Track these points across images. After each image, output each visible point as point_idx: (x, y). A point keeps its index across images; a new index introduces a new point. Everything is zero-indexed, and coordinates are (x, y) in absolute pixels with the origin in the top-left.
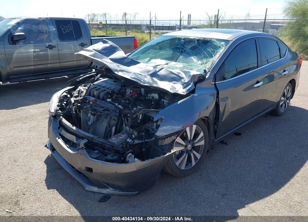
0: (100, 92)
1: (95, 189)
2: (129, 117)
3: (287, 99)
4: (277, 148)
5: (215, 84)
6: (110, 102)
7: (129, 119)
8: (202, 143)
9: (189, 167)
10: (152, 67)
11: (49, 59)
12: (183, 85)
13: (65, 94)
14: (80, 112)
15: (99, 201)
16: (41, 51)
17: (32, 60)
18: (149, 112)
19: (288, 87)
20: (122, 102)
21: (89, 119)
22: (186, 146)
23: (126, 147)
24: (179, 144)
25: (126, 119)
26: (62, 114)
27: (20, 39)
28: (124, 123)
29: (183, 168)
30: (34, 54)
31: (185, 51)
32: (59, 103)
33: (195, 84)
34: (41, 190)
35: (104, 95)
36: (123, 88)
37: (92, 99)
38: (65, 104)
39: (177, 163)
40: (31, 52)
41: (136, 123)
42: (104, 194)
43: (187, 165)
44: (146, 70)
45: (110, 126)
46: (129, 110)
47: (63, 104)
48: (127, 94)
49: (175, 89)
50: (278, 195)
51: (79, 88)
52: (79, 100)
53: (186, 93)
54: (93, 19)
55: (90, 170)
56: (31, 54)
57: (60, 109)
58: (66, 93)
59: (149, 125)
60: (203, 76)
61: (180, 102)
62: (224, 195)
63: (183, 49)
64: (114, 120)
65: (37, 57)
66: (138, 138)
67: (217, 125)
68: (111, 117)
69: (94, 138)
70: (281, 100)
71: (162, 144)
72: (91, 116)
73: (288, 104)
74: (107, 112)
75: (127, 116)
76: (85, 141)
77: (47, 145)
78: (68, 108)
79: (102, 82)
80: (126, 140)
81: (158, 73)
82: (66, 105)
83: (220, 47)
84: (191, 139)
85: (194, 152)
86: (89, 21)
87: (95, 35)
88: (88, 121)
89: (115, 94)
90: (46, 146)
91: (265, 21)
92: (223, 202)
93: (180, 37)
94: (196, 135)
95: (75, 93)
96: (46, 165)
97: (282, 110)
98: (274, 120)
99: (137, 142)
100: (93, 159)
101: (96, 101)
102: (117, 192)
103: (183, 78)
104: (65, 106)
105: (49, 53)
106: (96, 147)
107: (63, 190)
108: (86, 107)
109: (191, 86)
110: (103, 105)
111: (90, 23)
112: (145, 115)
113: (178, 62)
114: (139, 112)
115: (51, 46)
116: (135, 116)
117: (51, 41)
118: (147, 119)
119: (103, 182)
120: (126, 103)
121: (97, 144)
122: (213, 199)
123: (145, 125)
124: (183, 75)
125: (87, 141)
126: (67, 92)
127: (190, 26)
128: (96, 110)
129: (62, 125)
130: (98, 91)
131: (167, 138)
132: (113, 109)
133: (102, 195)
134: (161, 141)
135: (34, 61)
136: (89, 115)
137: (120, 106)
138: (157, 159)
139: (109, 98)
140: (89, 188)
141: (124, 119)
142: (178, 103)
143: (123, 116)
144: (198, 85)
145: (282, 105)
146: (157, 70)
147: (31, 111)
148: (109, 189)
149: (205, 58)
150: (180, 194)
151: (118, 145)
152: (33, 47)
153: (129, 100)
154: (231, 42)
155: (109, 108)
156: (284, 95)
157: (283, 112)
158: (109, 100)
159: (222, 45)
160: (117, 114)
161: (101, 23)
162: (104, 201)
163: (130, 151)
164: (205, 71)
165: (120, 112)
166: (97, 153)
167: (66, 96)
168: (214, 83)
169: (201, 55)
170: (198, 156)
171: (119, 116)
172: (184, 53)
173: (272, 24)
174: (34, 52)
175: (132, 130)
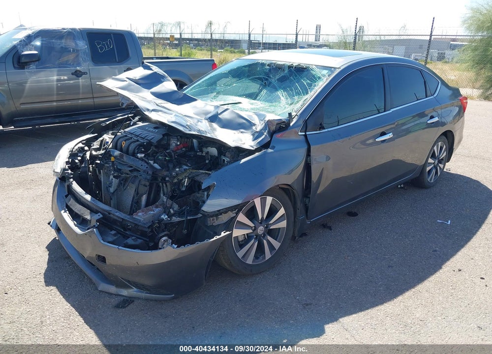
0: (131, 143)
1: (113, 289)
2: (168, 181)
3: (440, 161)
4: (410, 237)
5: (305, 136)
6: (141, 159)
7: (168, 184)
8: (283, 224)
9: (260, 261)
10: (213, 107)
11: (81, 91)
12: (253, 135)
13: (81, 145)
14: (100, 173)
15: (115, 307)
16: (69, 79)
17: (55, 93)
18: (198, 175)
19: (440, 143)
20: (159, 160)
21: (111, 183)
22: (255, 229)
23: (159, 227)
24: (242, 226)
25: (164, 185)
26: (72, 176)
27: (31, 60)
28: (162, 192)
29: (250, 261)
30: (57, 84)
31: (270, 83)
32: (69, 158)
33: (272, 134)
34: (32, 288)
35: (135, 149)
36: (166, 137)
37: (117, 153)
38: (79, 160)
39: (240, 254)
40: (53, 81)
41: (178, 192)
42: (125, 296)
43: (256, 257)
44: (203, 110)
45: (138, 195)
46: (168, 170)
47: (77, 161)
48: (172, 147)
49: (241, 140)
50: (390, 307)
51: (103, 137)
52: (100, 155)
53: (255, 147)
54: (160, 30)
55: (102, 259)
56: (54, 84)
57: (70, 168)
58: (83, 144)
59: (198, 195)
60: (284, 122)
61: (243, 161)
62: (307, 305)
63: (267, 80)
64: (145, 186)
65: (62, 89)
66: (179, 214)
67: (309, 198)
68: (140, 181)
69: (111, 212)
70: (426, 164)
71: (214, 224)
72: (114, 179)
73: (442, 170)
74: (135, 174)
75: (165, 180)
76: (98, 216)
77: (50, 222)
78: (83, 167)
79: (139, 128)
80: (160, 216)
81: (220, 116)
82: (81, 161)
83: (319, 78)
84: (262, 217)
85: (269, 238)
86: (154, 34)
87: (163, 55)
88: (109, 187)
89: (152, 147)
90: (49, 224)
91: (431, 37)
92: (302, 315)
93: (263, 61)
94: (273, 211)
95: (96, 145)
96: (48, 253)
97: (431, 179)
98: (416, 195)
99: (175, 219)
100: (106, 243)
101: (121, 156)
102: (144, 295)
103: (254, 125)
104: (79, 164)
105: (81, 83)
106: (115, 226)
107: (65, 289)
108: (108, 165)
109: (263, 137)
110: (131, 163)
111: (156, 36)
112: (192, 180)
113: (258, 100)
114: (184, 175)
115: (80, 71)
116: (176, 180)
117: (79, 65)
118: (195, 186)
119: (123, 279)
120: (165, 160)
121: (115, 222)
122: (289, 311)
123: (194, 194)
124: (256, 120)
125: (101, 216)
126: (85, 142)
127: (319, 43)
128: (120, 170)
129: (71, 193)
130: (127, 142)
131: (221, 214)
132: (145, 169)
133: (122, 298)
134: (211, 219)
135: (58, 94)
136: (111, 177)
137: (156, 165)
138: (198, 245)
139: (141, 153)
140: (104, 286)
141: (162, 185)
142: (241, 163)
143: (160, 180)
144: (276, 136)
145: (430, 171)
146: (219, 112)
147: (41, 170)
148: (132, 290)
149: (296, 96)
150: (240, 301)
151: (144, 224)
152: (56, 73)
153: (170, 156)
154: (338, 71)
155: (139, 168)
156: (433, 156)
157: (432, 181)
158: (140, 155)
159: (324, 76)
160: (149, 177)
161: (172, 37)
162: (123, 307)
163: (166, 233)
164: (290, 114)
165: (153, 173)
166: (115, 235)
167: (82, 148)
168: (304, 133)
169: (292, 90)
170: (276, 244)
171: (151, 181)
172: (268, 86)
173: (451, 43)
174: (58, 80)
175: (170, 202)
